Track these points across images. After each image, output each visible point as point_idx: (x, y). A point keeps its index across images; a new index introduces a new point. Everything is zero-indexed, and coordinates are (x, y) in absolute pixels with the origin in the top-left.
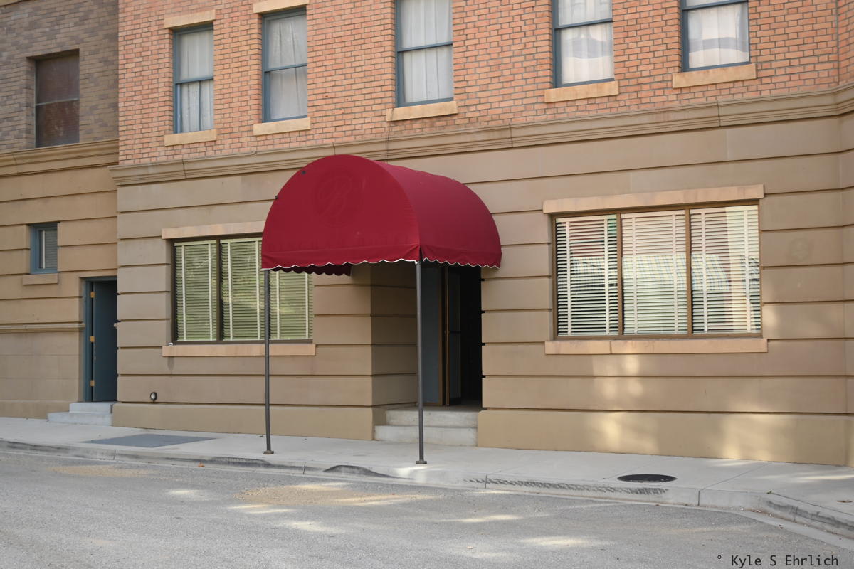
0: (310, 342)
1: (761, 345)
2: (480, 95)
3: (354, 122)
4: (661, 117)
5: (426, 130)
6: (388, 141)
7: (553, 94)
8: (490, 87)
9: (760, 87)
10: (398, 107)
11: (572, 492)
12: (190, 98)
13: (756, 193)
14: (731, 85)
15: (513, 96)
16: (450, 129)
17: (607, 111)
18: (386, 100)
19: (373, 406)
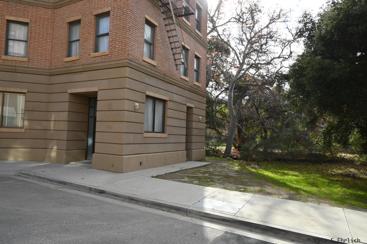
1: (23, 130)
9: (29, 64)
13: (25, 91)
14: (20, 62)
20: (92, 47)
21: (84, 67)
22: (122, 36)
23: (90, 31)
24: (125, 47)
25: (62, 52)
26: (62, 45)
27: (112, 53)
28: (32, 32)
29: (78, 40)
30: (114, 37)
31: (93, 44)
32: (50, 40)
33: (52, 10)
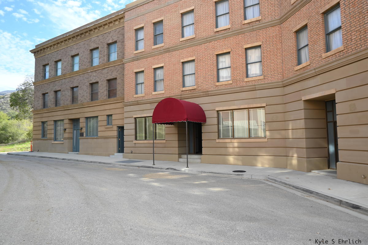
0: (164, 140)
1: (266, 140)
2: (201, 84)
3: (174, 91)
4: (242, 88)
5: (189, 93)
6: (181, 95)
7: (217, 84)
8: (204, 83)
9: (265, 81)
10: (183, 87)
11: (221, 175)
12: (139, 87)
13: (264, 105)
14: (258, 81)
15: (208, 84)
16: (195, 92)
17: (230, 87)
18: (180, 86)
19: (178, 154)
20: (323, 48)
21: (317, 70)
22: (359, 23)
23: (319, 32)
24: (365, 35)
25: (292, 62)
26: (291, 55)
27: (348, 47)
29: (307, 45)
30: (349, 29)
31: (323, 44)
32: (280, 54)
33: (279, 25)
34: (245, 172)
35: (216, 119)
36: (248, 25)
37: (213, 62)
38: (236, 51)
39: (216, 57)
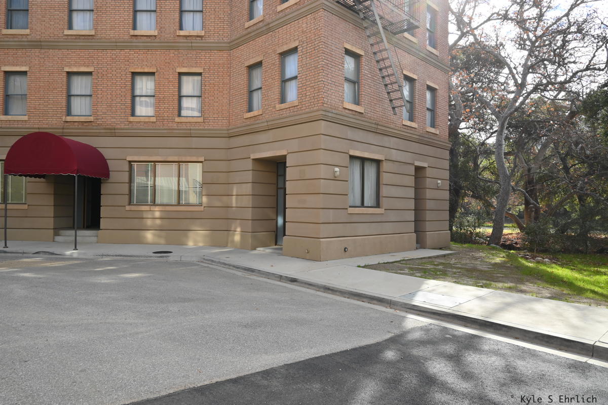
0: (25, 204)
1: (201, 208)
2: (103, 116)
3: (48, 120)
4: (171, 131)
5: (80, 126)
6: (63, 129)
7: (132, 119)
8: (107, 113)
9: (205, 125)
10: (68, 116)
11: (135, 258)
13: (202, 159)
14: (195, 123)
15: (116, 118)
16: (90, 127)
17: (152, 127)
18: (63, 113)
19: (54, 229)
20: (277, 97)
21: (269, 123)
22: (313, 79)
23: (274, 76)
24: (318, 94)
25: (241, 106)
26: (241, 96)
27: (302, 103)
28: (206, 84)
29: (261, 88)
30: (304, 82)
31: (278, 92)
32: (227, 92)
33: (228, 51)
34: (171, 252)
35: (127, 174)
36: (185, 38)
37: (126, 83)
38: (165, 73)
39: (130, 75)
